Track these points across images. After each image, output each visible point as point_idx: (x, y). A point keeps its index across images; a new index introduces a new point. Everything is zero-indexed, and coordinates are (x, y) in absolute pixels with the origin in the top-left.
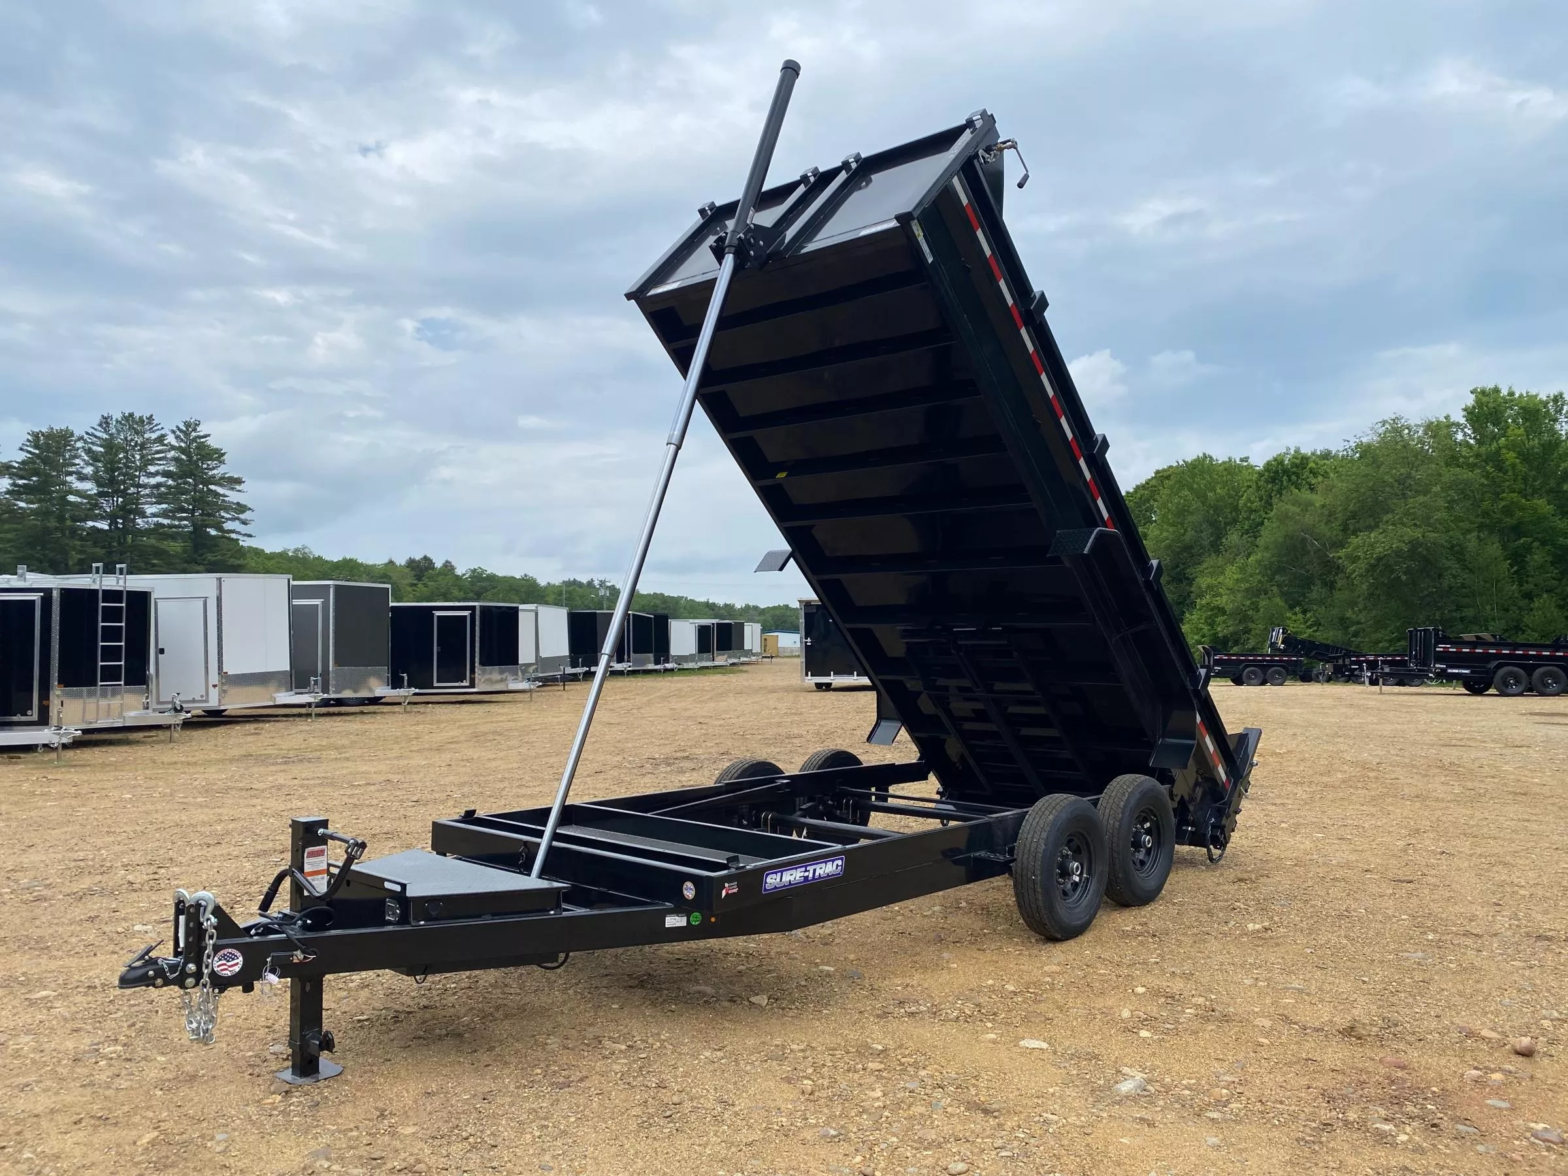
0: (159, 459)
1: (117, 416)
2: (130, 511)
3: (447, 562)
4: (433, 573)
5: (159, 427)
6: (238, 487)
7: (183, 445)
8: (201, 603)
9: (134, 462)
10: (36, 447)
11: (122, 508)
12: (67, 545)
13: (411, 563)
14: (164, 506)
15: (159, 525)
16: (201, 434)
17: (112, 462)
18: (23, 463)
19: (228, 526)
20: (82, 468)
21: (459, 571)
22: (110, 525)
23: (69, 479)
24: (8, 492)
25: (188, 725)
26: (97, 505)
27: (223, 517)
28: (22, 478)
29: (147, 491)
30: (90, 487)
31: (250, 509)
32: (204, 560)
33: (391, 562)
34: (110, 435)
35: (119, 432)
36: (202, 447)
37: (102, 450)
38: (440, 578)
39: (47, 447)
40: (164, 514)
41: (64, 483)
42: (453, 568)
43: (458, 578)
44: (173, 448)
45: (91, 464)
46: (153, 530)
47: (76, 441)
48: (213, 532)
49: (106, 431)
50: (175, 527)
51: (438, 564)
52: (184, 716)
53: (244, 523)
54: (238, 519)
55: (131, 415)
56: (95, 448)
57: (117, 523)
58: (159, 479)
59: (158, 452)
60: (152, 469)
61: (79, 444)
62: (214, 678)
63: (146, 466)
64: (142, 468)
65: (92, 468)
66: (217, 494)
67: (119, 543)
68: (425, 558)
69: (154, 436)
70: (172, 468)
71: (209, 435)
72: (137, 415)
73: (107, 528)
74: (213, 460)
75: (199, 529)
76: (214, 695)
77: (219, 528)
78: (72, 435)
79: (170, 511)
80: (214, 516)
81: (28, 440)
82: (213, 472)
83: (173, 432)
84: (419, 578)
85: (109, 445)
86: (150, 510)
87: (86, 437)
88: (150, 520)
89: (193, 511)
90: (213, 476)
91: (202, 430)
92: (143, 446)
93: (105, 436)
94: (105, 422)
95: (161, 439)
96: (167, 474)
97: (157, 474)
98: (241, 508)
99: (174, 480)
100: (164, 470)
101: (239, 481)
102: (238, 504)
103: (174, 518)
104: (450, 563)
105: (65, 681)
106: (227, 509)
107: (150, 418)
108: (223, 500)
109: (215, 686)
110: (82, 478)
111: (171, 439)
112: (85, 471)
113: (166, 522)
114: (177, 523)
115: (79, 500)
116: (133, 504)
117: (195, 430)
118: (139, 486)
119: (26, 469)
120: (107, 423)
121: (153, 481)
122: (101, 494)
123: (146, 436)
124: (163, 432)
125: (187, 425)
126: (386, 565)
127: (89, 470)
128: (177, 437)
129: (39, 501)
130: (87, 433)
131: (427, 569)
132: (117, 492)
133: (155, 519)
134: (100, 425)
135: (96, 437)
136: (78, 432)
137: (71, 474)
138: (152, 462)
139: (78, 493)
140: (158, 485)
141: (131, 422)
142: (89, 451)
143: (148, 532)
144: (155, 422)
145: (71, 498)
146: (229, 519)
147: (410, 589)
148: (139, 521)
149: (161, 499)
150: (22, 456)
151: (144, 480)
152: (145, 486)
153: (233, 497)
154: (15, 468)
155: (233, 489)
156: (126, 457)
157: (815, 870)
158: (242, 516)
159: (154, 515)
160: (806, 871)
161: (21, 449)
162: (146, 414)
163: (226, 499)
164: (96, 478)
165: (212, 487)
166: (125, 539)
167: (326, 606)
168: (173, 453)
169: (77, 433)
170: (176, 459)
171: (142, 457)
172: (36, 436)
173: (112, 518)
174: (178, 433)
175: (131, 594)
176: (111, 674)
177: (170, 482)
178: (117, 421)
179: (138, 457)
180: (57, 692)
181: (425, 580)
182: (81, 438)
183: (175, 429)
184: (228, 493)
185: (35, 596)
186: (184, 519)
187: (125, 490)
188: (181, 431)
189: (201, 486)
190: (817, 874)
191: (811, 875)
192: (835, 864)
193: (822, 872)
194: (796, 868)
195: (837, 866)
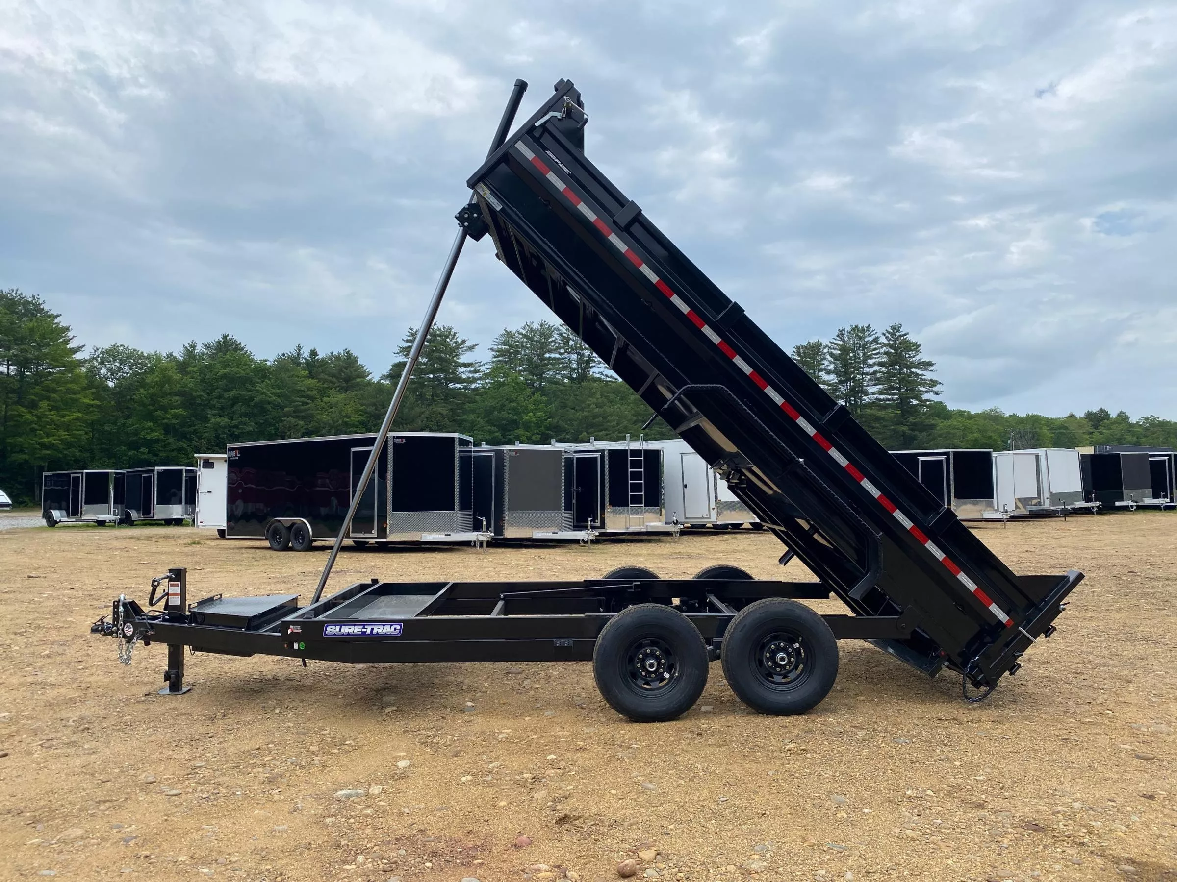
0: (876, 354)
1: (848, 328)
2: (858, 392)
3: (1121, 412)
4: (1108, 422)
5: (874, 332)
6: (931, 368)
7: (891, 342)
9: (859, 358)
10: (799, 355)
11: (852, 389)
13: (1090, 416)
14: (881, 386)
15: (877, 399)
16: (902, 333)
17: (845, 360)
19: (925, 397)
20: (828, 366)
21: (1133, 420)
22: (846, 402)
23: (820, 374)
25: (683, 533)
26: (837, 390)
27: (921, 391)
29: (869, 377)
30: (833, 378)
31: (940, 383)
32: (907, 422)
33: (1072, 416)
34: (844, 342)
35: (849, 339)
36: (905, 342)
37: (839, 352)
38: (1114, 427)
39: (805, 355)
40: (881, 392)
41: (818, 377)
42: (1127, 418)
43: (1132, 425)
44: (885, 345)
45: (834, 363)
46: (873, 403)
47: (824, 349)
48: (915, 402)
49: (842, 340)
50: (889, 400)
51: (1113, 414)
52: (680, 526)
53: (937, 393)
54: (932, 391)
55: (857, 326)
56: (835, 352)
57: (850, 400)
58: (876, 368)
59: (875, 349)
60: (871, 362)
61: (826, 350)
62: (713, 505)
63: (866, 360)
64: (864, 362)
65: (833, 365)
66: (917, 375)
68: (1101, 410)
69: (871, 339)
70: (883, 360)
71: (908, 334)
72: (860, 326)
74: (912, 351)
75: (903, 402)
76: (713, 513)
77: (917, 398)
78: (821, 345)
79: (886, 389)
80: (914, 390)
81: (795, 352)
82: (914, 359)
83: (884, 334)
84: (1096, 427)
85: (844, 349)
86: (871, 390)
87: (829, 345)
88: (872, 396)
89: (899, 389)
90: (912, 363)
91: (903, 330)
92: (864, 347)
93: (841, 343)
94: (841, 334)
95: (876, 340)
96: (881, 364)
97: (874, 364)
98: (934, 383)
99: (886, 368)
100: (879, 362)
101: (930, 364)
102: (931, 380)
103: (887, 394)
104: (1124, 413)
105: (613, 504)
106: (924, 384)
107: (869, 327)
108: (921, 379)
109: (713, 509)
110: (828, 372)
111: (883, 340)
112: (829, 368)
113: (882, 397)
114: (890, 397)
115: (826, 387)
116: (860, 386)
117: (898, 331)
118: (863, 374)
120: (842, 334)
121: (872, 370)
122: (841, 382)
123: (866, 339)
124: (876, 335)
125: (893, 328)
126: (1067, 417)
127: (831, 367)
128: (887, 338)
130: (831, 343)
131: (1102, 420)
132: (849, 380)
133: (875, 396)
134: (838, 336)
135: (835, 344)
136: (825, 342)
137: (821, 370)
138: (870, 357)
139: (824, 383)
140: (875, 373)
141: (858, 332)
142: (831, 354)
143: (870, 405)
144: (871, 329)
145: (821, 386)
146: (927, 392)
147: (1087, 436)
148: (865, 398)
149: (878, 381)
151: (866, 370)
152: (867, 374)
153: (928, 376)
155: (926, 370)
156: (855, 356)
157: (372, 629)
158: (934, 389)
159: (874, 393)
160: (364, 628)
162: (866, 325)
163: (923, 377)
164: (836, 372)
165: (913, 370)
166: (856, 411)
168: (884, 348)
169: (824, 344)
170: (886, 353)
171: (864, 354)
172: (798, 348)
173: (847, 397)
174: (887, 335)
175: (647, 452)
176: (636, 500)
177: (883, 369)
178: (848, 332)
179: (861, 354)
180: (608, 509)
181: (1101, 428)
182: (826, 346)
183: (885, 332)
184: (924, 373)
185: (597, 455)
186: (894, 394)
187: (855, 377)
188: (889, 332)
189: (905, 370)
190: (375, 631)
191: (369, 631)
192: (393, 627)
193: (380, 631)
194: (355, 625)
195: (395, 629)
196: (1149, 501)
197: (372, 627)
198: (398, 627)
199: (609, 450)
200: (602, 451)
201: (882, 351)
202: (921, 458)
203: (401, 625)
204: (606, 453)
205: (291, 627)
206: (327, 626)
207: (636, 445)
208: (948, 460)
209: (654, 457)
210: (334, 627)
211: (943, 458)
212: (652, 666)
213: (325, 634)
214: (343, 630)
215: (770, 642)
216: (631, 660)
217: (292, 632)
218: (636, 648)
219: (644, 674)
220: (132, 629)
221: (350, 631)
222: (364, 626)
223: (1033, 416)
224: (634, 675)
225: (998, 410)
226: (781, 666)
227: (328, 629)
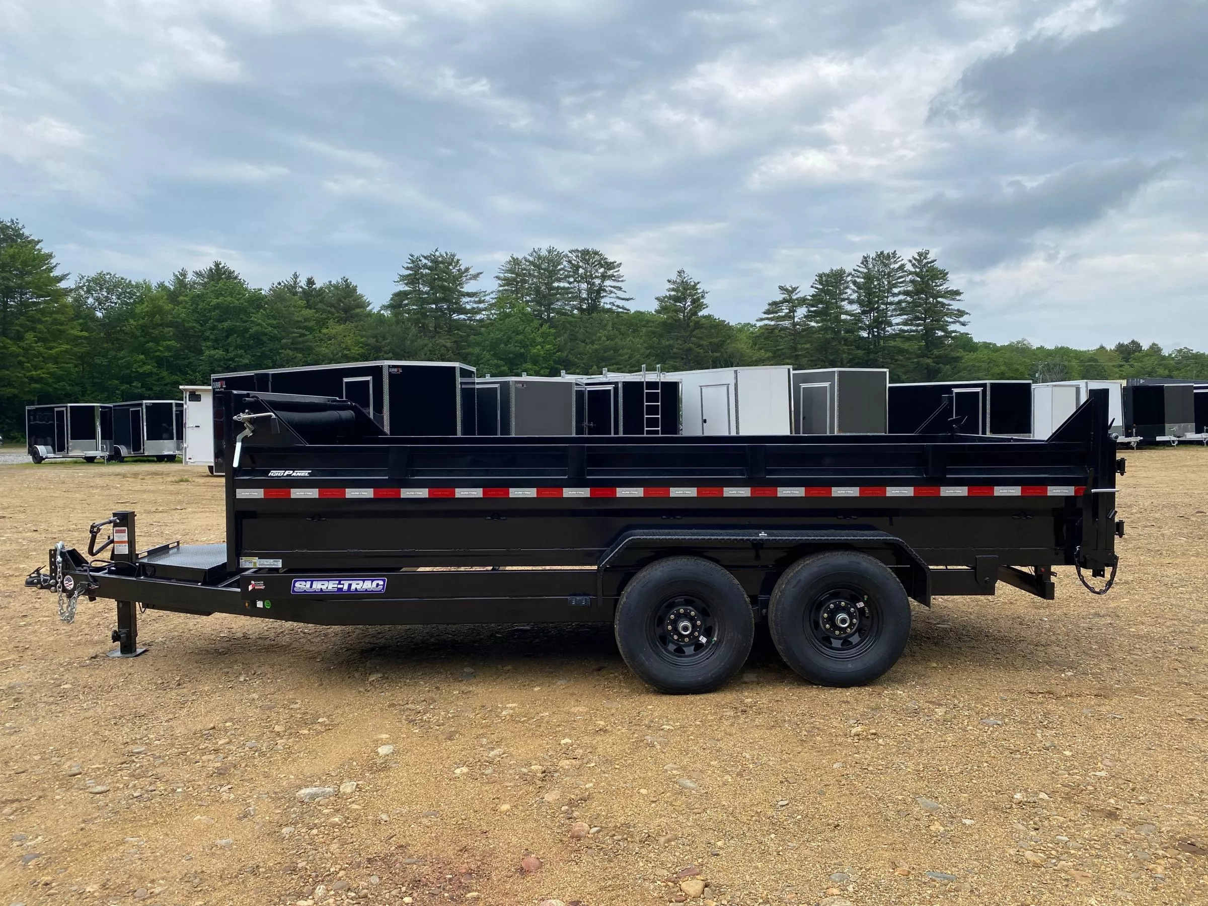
0: (901, 283)
1: (873, 255)
2: (881, 323)
3: (1154, 344)
4: (1140, 354)
6: (958, 298)
7: (918, 270)
8: (725, 387)
9: (884, 287)
10: (821, 283)
11: (876, 320)
12: (839, 349)
13: (1121, 348)
14: (905, 317)
15: (901, 330)
16: (930, 260)
17: (869, 289)
18: (813, 296)
19: (951, 328)
20: (851, 295)
21: (1165, 353)
22: (869, 334)
23: (843, 303)
24: (805, 317)
26: (860, 321)
27: (947, 322)
28: (813, 306)
29: (893, 307)
30: (856, 308)
31: (967, 313)
32: (932, 354)
33: (1102, 348)
34: (868, 269)
35: (874, 266)
36: (932, 269)
37: (862, 280)
38: (1146, 359)
39: (828, 283)
40: (905, 323)
41: (840, 307)
42: (1160, 350)
43: (1164, 358)
44: (911, 273)
45: (857, 292)
46: (897, 334)
47: (847, 276)
48: (940, 333)
49: (866, 267)
50: (913, 331)
51: (1145, 346)
53: (964, 324)
54: (959, 322)
55: (882, 253)
56: (858, 280)
57: (873, 332)
58: (901, 297)
59: (900, 277)
60: (896, 290)
61: (849, 278)
63: (891, 289)
64: (889, 291)
65: (857, 294)
66: (943, 305)
67: (875, 346)
68: (1133, 342)
69: (897, 266)
70: (909, 288)
71: (935, 260)
72: (886, 252)
73: (867, 335)
74: (939, 279)
75: (929, 332)
77: (943, 329)
78: (845, 272)
79: (910, 320)
80: (940, 321)
81: (816, 280)
82: (941, 288)
83: (910, 261)
84: (1126, 359)
85: (868, 277)
86: (895, 320)
87: (853, 273)
88: (896, 327)
89: (925, 318)
90: (939, 292)
91: (931, 257)
92: (889, 275)
93: (866, 271)
94: (865, 260)
95: (902, 268)
96: (906, 293)
97: (899, 293)
98: (961, 313)
99: (911, 297)
100: (904, 291)
101: (957, 293)
102: (958, 310)
103: (911, 325)
104: (1156, 345)
106: (950, 315)
107: (894, 253)
108: (948, 309)
110: (851, 302)
111: (909, 267)
112: (852, 297)
113: (906, 328)
114: (914, 328)
115: (849, 317)
116: (884, 317)
117: (925, 258)
118: (887, 304)
119: (816, 299)
120: (867, 261)
121: (896, 299)
122: (864, 312)
123: (892, 267)
124: (903, 262)
125: (920, 254)
126: (1097, 350)
127: (854, 296)
128: (913, 265)
129: (822, 321)
130: (854, 270)
131: (1134, 351)
132: (872, 310)
133: (900, 327)
134: (862, 263)
135: (859, 272)
136: (848, 270)
137: (844, 300)
138: (895, 286)
139: (847, 313)
140: (900, 302)
141: (884, 258)
142: (855, 283)
143: (894, 337)
144: (897, 256)
145: (843, 317)
146: (953, 323)
147: (1117, 370)
148: (888, 329)
149: (903, 312)
150: (813, 291)
151: (890, 299)
152: (891, 303)
153: (955, 305)
154: (808, 300)
155: (954, 299)
156: (879, 284)
157: (350, 585)
158: (961, 319)
159: (898, 324)
160: (340, 584)
161: (812, 287)
162: (891, 251)
163: (950, 307)
164: (859, 302)
165: (939, 299)
166: (879, 343)
167: (832, 386)
168: (910, 276)
169: (847, 272)
170: (912, 281)
171: (889, 282)
172: (820, 276)
173: (870, 328)
174: (914, 261)
175: (665, 384)
177: (909, 299)
178: (873, 259)
179: (886, 283)
181: (1132, 362)
182: (850, 274)
183: (911, 259)
184: (951, 302)
185: (610, 387)
186: (918, 325)
187: (878, 308)
188: (915, 259)
189: (931, 299)
190: (353, 588)
191: (346, 588)
192: (375, 583)
193: (359, 587)
194: (328, 581)
195: (378, 585)
196: (1191, 436)
197: (350, 582)
198: (381, 583)
199: (623, 382)
200: (616, 383)
201: (908, 279)
202: (956, 390)
203: (384, 581)
204: (620, 385)
205: (253, 582)
206: (295, 582)
207: (652, 377)
208: (984, 392)
209: (672, 389)
210: (304, 583)
211: (979, 390)
212: (685, 628)
213: (294, 591)
214: (314, 586)
215: (828, 599)
216: (661, 622)
217: (254, 589)
218: (666, 607)
219: (676, 637)
220: (73, 582)
221: (324, 587)
222: (340, 581)
223: (1062, 348)
224: (664, 639)
225: (1025, 342)
226: (840, 629)
227: (297, 584)
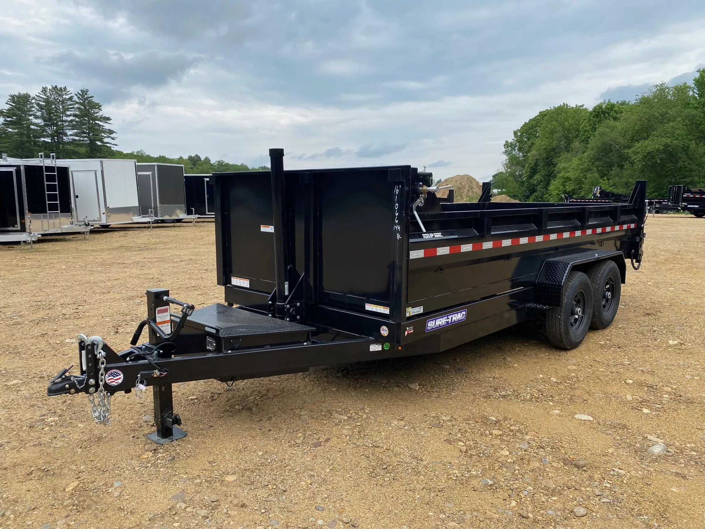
0: (71, 108)
1: (50, 87)
2: (60, 133)
3: (206, 157)
4: (201, 162)
5: (70, 92)
6: (109, 122)
7: (81, 101)
8: (93, 173)
9: (59, 110)
10: (14, 102)
11: (56, 132)
12: (33, 149)
13: (190, 158)
14: (76, 131)
15: (73, 140)
16: (89, 96)
17: (49, 110)
18: (8, 110)
19: (106, 140)
20: (36, 112)
21: (212, 162)
22: (51, 140)
23: (30, 118)
24: (3, 124)
25: (92, 232)
26: (44, 131)
27: (103, 136)
28: (9, 117)
29: (67, 124)
30: (39, 121)
31: (115, 132)
33: (181, 157)
34: (47, 96)
35: (51, 95)
36: (90, 102)
37: (44, 103)
38: (203, 165)
39: (19, 102)
40: (76, 135)
41: (29, 120)
42: (209, 161)
43: (212, 164)
44: (77, 103)
45: (40, 111)
46: (71, 142)
47: (32, 100)
48: (99, 143)
49: (45, 95)
50: (81, 141)
52: (90, 228)
53: (113, 139)
54: (110, 137)
55: (56, 87)
56: (41, 103)
57: (54, 139)
58: (72, 118)
59: (70, 105)
60: (68, 113)
61: (33, 101)
62: (103, 210)
63: (65, 111)
64: (64, 113)
66: (99, 125)
67: (57, 149)
68: (196, 155)
69: (67, 97)
70: (77, 113)
71: (93, 97)
72: (59, 87)
73: (50, 141)
74: (96, 109)
75: (92, 141)
76: (104, 217)
77: (102, 141)
78: (30, 96)
79: (79, 133)
80: (99, 136)
81: (10, 99)
82: (97, 114)
83: (76, 95)
84: (194, 165)
85: (47, 101)
86: (69, 132)
87: (36, 97)
88: (69, 137)
89: (89, 133)
90: (97, 117)
91: (90, 94)
92: (63, 102)
93: (45, 97)
94: (44, 90)
95: (71, 99)
96: (75, 116)
97: (70, 115)
98: (111, 132)
99: (79, 118)
100: (74, 114)
101: (109, 119)
102: (109, 130)
103: (80, 136)
104: (208, 158)
105: (32, 210)
106: (104, 132)
107: (65, 88)
108: (102, 128)
109: (104, 213)
110: (36, 117)
111: (75, 98)
112: (37, 114)
113: (77, 138)
114: (82, 139)
115: (36, 128)
116: (61, 130)
117: (86, 94)
118: (63, 121)
119: (9, 114)
120: (45, 91)
121: (69, 119)
122: (46, 125)
124: (71, 95)
125: (82, 91)
126: (179, 159)
127: (39, 114)
128: (78, 98)
129: (18, 128)
130: (37, 96)
131: (198, 161)
132: (53, 124)
133: (72, 137)
134: (42, 92)
135: (41, 97)
137: (31, 115)
138: (68, 110)
139: (35, 124)
140: (72, 121)
141: (56, 90)
142: (38, 104)
143: (69, 143)
144: (67, 90)
145: (32, 127)
146: (106, 137)
148: (65, 138)
149: (73, 127)
150: (7, 107)
151: (65, 118)
152: (65, 121)
153: (107, 126)
154: (5, 112)
155: (106, 123)
156: (56, 107)
157: (452, 318)
158: (111, 136)
159: (71, 135)
160: (447, 319)
161: (7, 103)
162: (63, 87)
163: (104, 127)
164: (43, 117)
165: (97, 122)
166: (59, 146)
167: (153, 174)
168: (77, 105)
170: (79, 108)
171: (63, 107)
172: (13, 97)
173: (52, 136)
174: (79, 96)
175: (59, 168)
176: (53, 208)
177: (77, 119)
178: (50, 90)
179: (61, 107)
180: (28, 216)
181: (198, 165)
182: (34, 98)
183: (77, 93)
184: (104, 124)
185: (13, 169)
186: (85, 137)
187: (57, 123)
188: (80, 94)
189: (91, 121)
199: (25, 166)
200: (18, 167)
204: (21, 168)
207: (48, 162)
209: (64, 172)
210: (431, 322)
213: (427, 330)
223: (163, 157)
225: (142, 152)
